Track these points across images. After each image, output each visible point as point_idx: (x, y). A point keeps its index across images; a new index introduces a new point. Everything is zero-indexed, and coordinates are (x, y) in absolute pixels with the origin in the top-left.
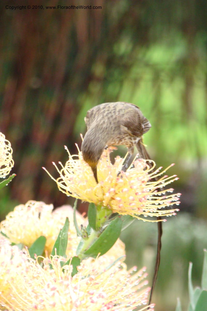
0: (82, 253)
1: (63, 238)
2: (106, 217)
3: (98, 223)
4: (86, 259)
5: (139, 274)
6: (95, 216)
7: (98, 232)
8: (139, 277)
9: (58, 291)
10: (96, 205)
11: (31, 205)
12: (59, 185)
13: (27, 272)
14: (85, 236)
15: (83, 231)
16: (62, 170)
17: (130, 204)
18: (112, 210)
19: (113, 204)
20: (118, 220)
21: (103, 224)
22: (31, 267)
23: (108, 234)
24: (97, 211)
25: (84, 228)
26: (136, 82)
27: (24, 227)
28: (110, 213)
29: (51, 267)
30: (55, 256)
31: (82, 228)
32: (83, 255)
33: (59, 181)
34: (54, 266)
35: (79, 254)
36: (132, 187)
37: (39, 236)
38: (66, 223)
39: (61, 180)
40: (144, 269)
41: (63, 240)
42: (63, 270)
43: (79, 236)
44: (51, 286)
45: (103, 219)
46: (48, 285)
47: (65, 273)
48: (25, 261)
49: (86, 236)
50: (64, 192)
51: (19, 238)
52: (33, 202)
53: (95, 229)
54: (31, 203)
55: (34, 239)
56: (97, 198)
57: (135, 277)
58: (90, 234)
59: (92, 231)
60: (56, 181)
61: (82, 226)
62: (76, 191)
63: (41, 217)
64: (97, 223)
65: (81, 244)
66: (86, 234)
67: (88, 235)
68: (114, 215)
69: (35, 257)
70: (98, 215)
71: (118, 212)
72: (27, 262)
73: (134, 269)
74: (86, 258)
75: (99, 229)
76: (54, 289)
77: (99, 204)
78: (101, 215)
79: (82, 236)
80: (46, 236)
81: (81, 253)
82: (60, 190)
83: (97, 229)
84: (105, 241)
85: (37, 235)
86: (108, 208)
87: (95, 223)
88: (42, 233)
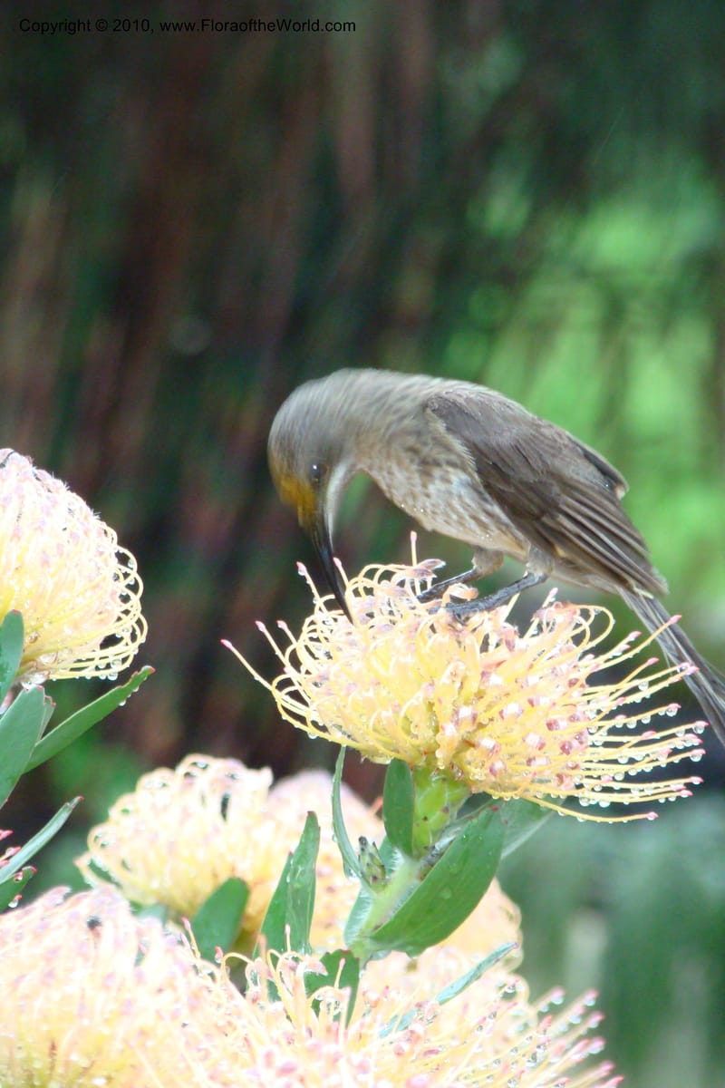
0: (365, 937)
1: (297, 885)
2: (446, 810)
3: (421, 832)
5: (573, 1014)
6: (408, 807)
7: (422, 862)
8: (571, 1026)
10: (414, 768)
11: (195, 771)
12: (281, 698)
14: (375, 878)
15: (367, 859)
16: (289, 650)
17: (529, 762)
18: (466, 783)
19: (470, 764)
20: (489, 819)
21: (439, 833)
23: (454, 869)
24: (417, 789)
25: (370, 849)
27: (172, 847)
28: (461, 795)
31: (363, 850)
32: (369, 944)
33: (281, 686)
35: (354, 938)
36: (535, 702)
37: (223, 877)
38: (306, 831)
39: (288, 682)
40: (588, 999)
41: (297, 891)
43: (351, 875)
44: (279, 1061)
45: (436, 818)
49: (380, 877)
50: (297, 724)
51: (155, 885)
52: (202, 759)
53: (408, 851)
54: (195, 764)
55: (206, 887)
56: (416, 742)
57: (559, 1024)
58: (392, 871)
59: (400, 859)
60: (272, 688)
61: (362, 840)
62: (340, 722)
63: (231, 811)
64: (415, 830)
65: (360, 904)
66: (377, 871)
67: (384, 873)
68: (477, 801)
69: (216, 955)
70: (421, 803)
71: (490, 791)
73: (555, 996)
74: (380, 954)
75: (423, 851)
77: (421, 763)
78: (430, 804)
79: (364, 877)
80: (250, 877)
81: (362, 935)
82: (285, 717)
83: (415, 852)
84: (447, 895)
85: (215, 876)
86: (453, 776)
87: (409, 832)
88: (233, 869)
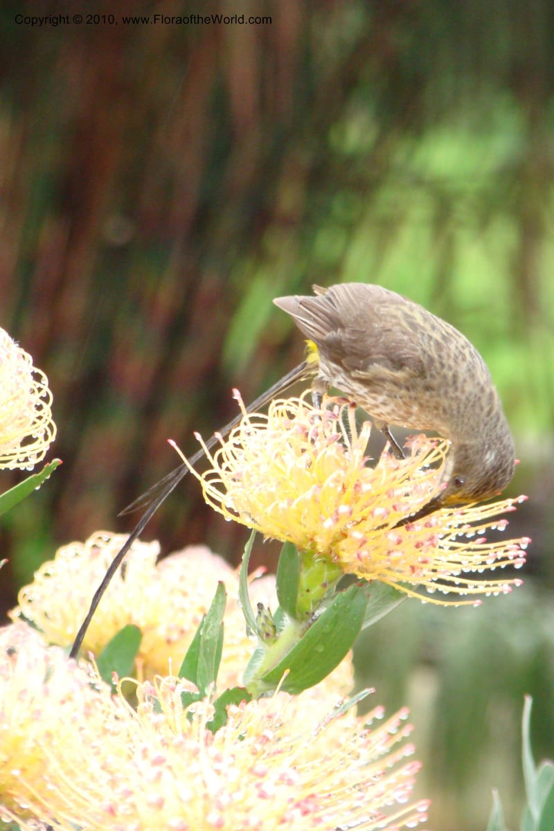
0: (258, 680)
1: (207, 637)
2: (324, 585)
3: (305, 600)
4: (267, 697)
5: (391, 726)
6: (295, 580)
7: (304, 625)
8: (391, 735)
9: (170, 768)
10: (301, 550)
11: (100, 544)
12: (207, 487)
13: (87, 715)
14: (268, 635)
15: (262, 620)
17: (389, 553)
18: (339, 566)
19: (343, 550)
20: (355, 593)
21: (319, 603)
22: (97, 704)
23: (327, 628)
24: (304, 568)
25: (265, 612)
26: (388, 228)
28: (337, 575)
29: (157, 709)
30: (167, 678)
31: (259, 613)
32: (260, 685)
33: (208, 478)
34: (165, 706)
35: (250, 680)
36: (397, 508)
37: (122, 626)
38: (217, 596)
39: (216, 476)
40: (403, 715)
41: (207, 642)
42: (190, 716)
43: (251, 634)
44: (153, 755)
45: (316, 591)
46: (145, 751)
47: (194, 723)
48: (81, 687)
49: (271, 633)
50: (216, 509)
51: (69, 631)
52: (105, 535)
53: (293, 614)
54: (100, 538)
55: (109, 633)
56: (305, 530)
57: (381, 733)
58: (282, 630)
59: (287, 621)
60: (201, 478)
61: (260, 606)
62: (248, 509)
64: (300, 598)
65: (257, 654)
66: (270, 630)
67: (275, 631)
68: (349, 579)
69: (113, 679)
70: (305, 578)
71: (357, 573)
72: (87, 690)
73: (378, 713)
74: (269, 693)
75: (305, 616)
76: (159, 761)
77: (308, 547)
78: (312, 580)
79: (259, 633)
80: (142, 624)
81: (256, 678)
82: (208, 502)
83: (299, 615)
84: (321, 649)
85: (116, 623)
86: (330, 559)
87: (294, 599)
88: (130, 618)
